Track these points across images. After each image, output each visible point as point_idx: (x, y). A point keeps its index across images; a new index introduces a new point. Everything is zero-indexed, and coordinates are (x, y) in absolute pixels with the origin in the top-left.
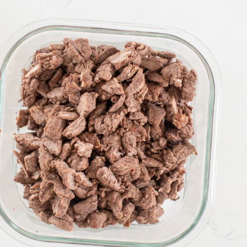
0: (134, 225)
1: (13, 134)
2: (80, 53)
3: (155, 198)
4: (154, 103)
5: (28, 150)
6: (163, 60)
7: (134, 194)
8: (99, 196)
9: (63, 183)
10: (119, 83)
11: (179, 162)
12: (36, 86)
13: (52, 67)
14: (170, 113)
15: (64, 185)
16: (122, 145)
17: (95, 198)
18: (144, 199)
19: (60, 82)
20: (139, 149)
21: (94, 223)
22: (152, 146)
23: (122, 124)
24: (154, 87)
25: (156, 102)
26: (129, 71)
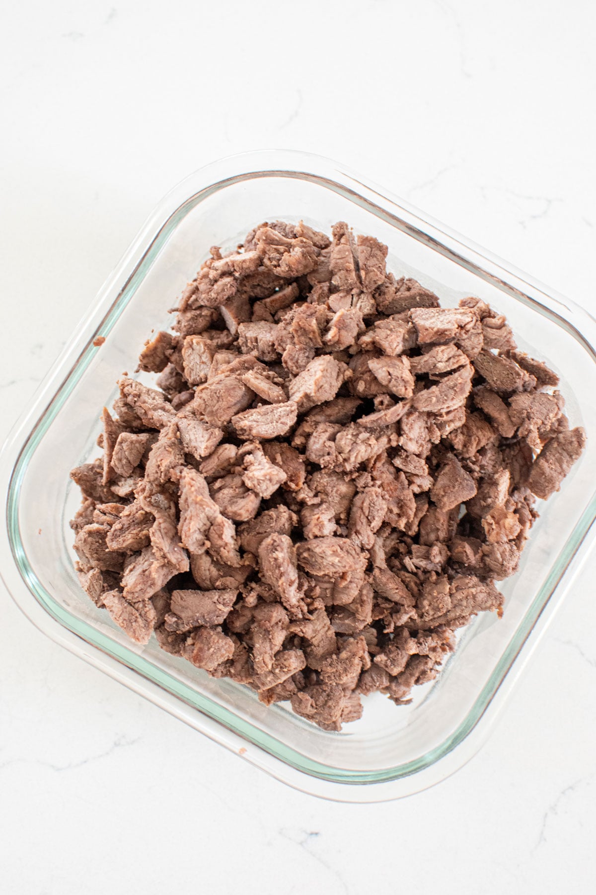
0: (282, 709)
1: (124, 371)
2: (358, 269)
3: (359, 671)
4: (463, 459)
5: (136, 424)
6: (527, 375)
7: (319, 637)
8: (240, 598)
9: (179, 527)
10: (411, 371)
11: (452, 615)
12: (227, 293)
13: (282, 270)
14: (485, 499)
15: (177, 533)
16: (349, 511)
17: (230, 597)
18: (334, 657)
19: (280, 313)
20: (380, 542)
21: (201, 650)
22: (409, 553)
23: (371, 465)
24: (479, 424)
25: (465, 459)
26: (445, 358)
